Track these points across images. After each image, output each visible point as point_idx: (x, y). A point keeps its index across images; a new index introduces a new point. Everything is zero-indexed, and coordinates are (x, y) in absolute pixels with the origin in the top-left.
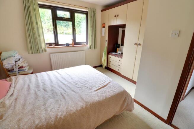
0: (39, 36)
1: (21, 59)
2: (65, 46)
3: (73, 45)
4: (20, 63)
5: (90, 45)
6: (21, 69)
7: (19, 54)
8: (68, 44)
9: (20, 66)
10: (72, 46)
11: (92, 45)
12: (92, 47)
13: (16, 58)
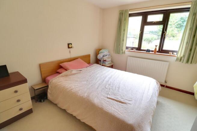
0: (123, 40)
1: (107, 56)
2: (145, 52)
3: (155, 52)
4: (105, 58)
5: (182, 56)
6: (104, 62)
7: (109, 52)
8: (149, 50)
9: (104, 59)
10: (153, 53)
11: (184, 56)
12: (183, 59)
13: (104, 54)
